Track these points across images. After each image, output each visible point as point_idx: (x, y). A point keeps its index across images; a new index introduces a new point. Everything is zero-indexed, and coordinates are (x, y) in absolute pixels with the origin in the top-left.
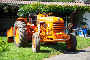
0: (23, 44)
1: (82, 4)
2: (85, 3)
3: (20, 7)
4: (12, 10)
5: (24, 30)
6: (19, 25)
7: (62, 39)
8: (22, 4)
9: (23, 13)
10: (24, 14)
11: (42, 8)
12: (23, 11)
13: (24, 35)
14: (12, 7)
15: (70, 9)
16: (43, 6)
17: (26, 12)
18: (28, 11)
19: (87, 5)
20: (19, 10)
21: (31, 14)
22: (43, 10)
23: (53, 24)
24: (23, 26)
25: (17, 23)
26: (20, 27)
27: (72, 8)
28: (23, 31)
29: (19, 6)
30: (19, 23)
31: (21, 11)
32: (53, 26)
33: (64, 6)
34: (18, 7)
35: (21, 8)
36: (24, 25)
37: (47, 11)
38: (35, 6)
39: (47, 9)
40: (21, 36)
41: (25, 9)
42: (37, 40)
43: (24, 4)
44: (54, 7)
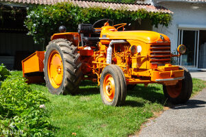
0: (71, 89)
1: (152, 9)
2: (157, 7)
3: (30, 10)
4: (12, 15)
5: (74, 58)
6: (62, 49)
7: (172, 79)
8: (34, 4)
9: (35, 23)
10: (39, 25)
11: (76, 13)
12: (36, 18)
13: (75, 68)
14: (11, 9)
15: (131, 18)
16: (78, 8)
17: (44, 21)
18: (48, 18)
19: (163, 11)
20: (29, 16)
21: (82, 26)
22: (78, 18)
23: (151, 46)
24: (72, 49)
25: (58, 44)
26: (65, 53)
27: (134, 15)
28: (73, 60)
29: (28, 8)
30: (61, 43)
31: (31, 17)
32: (151, 50)
33: (119, 11)
34: (25, 11)
35: (33, 12)
36: (74, 48)
37: (87, 19)
38: (62, 8)
39: (86, 17)
40: (68, 71)
41: (41, 14)
42: (121, 80)
43: (38, 4)
44: (100, 12)
